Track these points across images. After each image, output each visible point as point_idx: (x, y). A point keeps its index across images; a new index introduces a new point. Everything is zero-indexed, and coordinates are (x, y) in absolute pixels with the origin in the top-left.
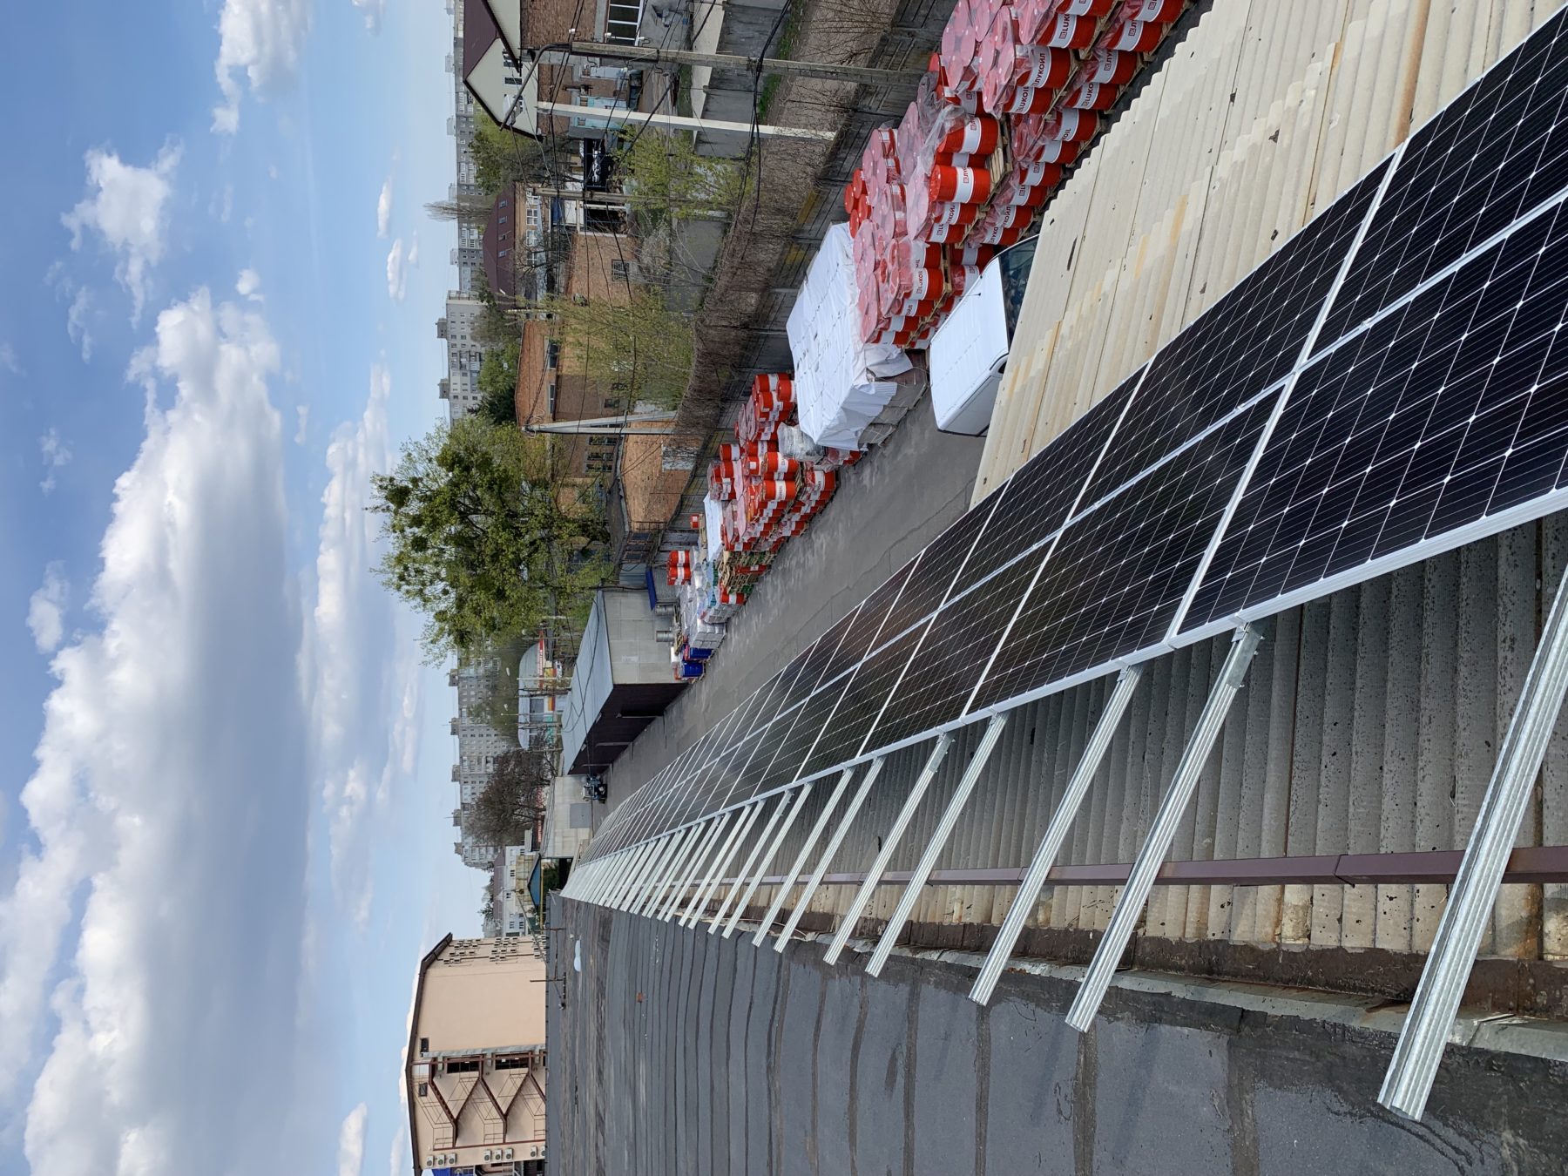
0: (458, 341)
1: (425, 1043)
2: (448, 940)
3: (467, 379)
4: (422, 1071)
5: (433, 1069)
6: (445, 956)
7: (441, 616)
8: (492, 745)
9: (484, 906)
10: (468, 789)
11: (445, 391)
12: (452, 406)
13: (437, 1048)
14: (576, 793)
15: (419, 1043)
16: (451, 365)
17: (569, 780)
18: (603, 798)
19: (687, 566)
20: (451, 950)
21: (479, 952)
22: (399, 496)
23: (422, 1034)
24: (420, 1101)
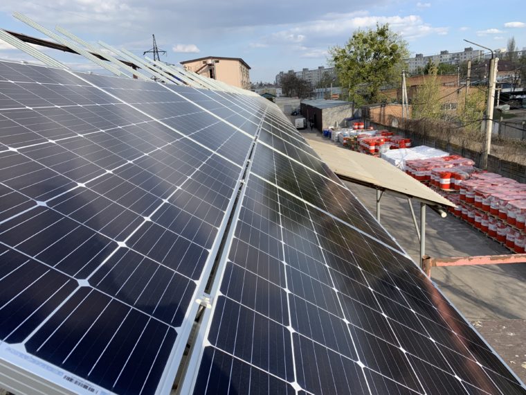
0: (463, 56)
1: (218, 62)
2: (248, 68)
3: (448, 61)
4: (210, 62)
5: (210, 65)
6: (243, 67)
7: (344, 51)
8: (315, 80)
9: (263, 82)
10: (301, 74)
11: (444, 53)
12: (438, 56)
13: (216, 65)
14: (295, 106)
15: (217, 59)
16: (454, 54)
17: (299, 104)
18: (293, 114)
19: (359, 128)
20: (245, 68)
21: (245, 77)
22: (382, 33)
23: (220, 61)
24: (202, 62)
